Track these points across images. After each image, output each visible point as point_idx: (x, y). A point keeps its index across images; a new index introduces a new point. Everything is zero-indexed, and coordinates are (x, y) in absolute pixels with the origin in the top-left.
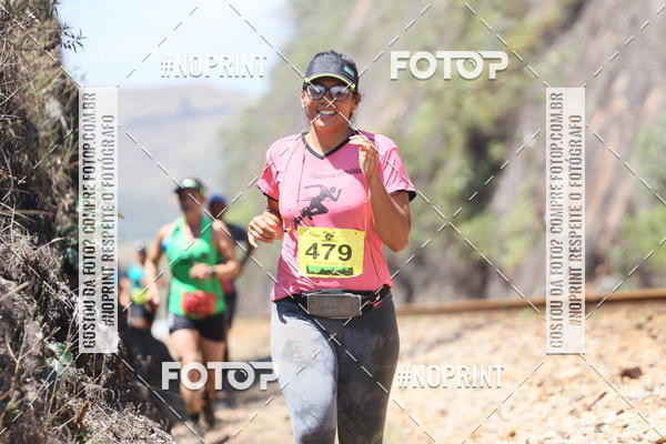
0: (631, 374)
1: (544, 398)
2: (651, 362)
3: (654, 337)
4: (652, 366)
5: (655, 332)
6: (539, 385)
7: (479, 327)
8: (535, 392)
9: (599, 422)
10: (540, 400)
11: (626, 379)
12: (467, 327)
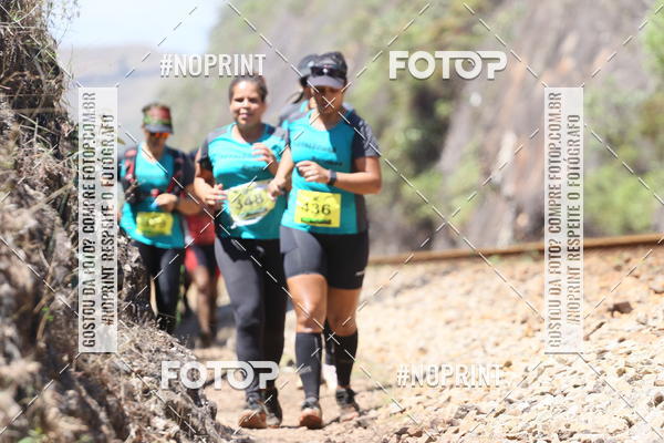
0: (621, 308)
1: (531, 334)
2: (638, 298)
3: (637, 277)
4: (639, 302)
5: (636, 272)
6: (523, 322)
7: (446, 273)
8: (519, 329)
9: (602, 349)
10: (527, 336)
11: (616, 313)
12: (434, 274)
